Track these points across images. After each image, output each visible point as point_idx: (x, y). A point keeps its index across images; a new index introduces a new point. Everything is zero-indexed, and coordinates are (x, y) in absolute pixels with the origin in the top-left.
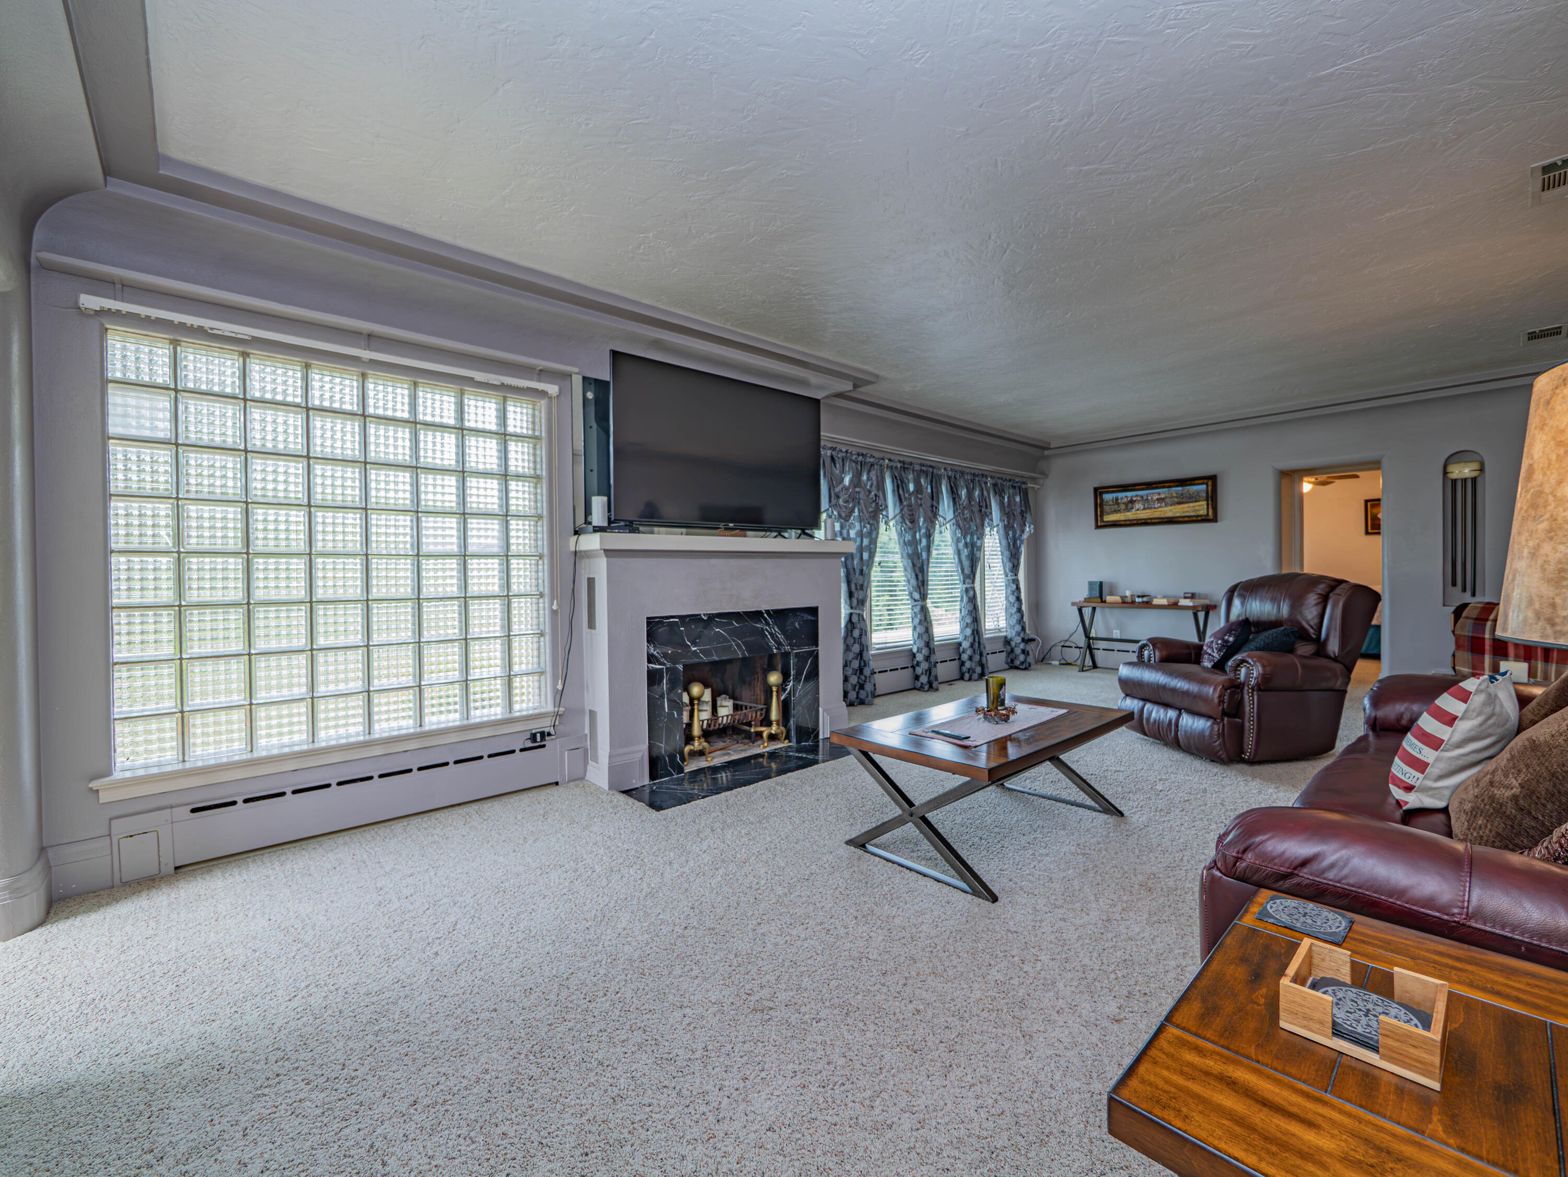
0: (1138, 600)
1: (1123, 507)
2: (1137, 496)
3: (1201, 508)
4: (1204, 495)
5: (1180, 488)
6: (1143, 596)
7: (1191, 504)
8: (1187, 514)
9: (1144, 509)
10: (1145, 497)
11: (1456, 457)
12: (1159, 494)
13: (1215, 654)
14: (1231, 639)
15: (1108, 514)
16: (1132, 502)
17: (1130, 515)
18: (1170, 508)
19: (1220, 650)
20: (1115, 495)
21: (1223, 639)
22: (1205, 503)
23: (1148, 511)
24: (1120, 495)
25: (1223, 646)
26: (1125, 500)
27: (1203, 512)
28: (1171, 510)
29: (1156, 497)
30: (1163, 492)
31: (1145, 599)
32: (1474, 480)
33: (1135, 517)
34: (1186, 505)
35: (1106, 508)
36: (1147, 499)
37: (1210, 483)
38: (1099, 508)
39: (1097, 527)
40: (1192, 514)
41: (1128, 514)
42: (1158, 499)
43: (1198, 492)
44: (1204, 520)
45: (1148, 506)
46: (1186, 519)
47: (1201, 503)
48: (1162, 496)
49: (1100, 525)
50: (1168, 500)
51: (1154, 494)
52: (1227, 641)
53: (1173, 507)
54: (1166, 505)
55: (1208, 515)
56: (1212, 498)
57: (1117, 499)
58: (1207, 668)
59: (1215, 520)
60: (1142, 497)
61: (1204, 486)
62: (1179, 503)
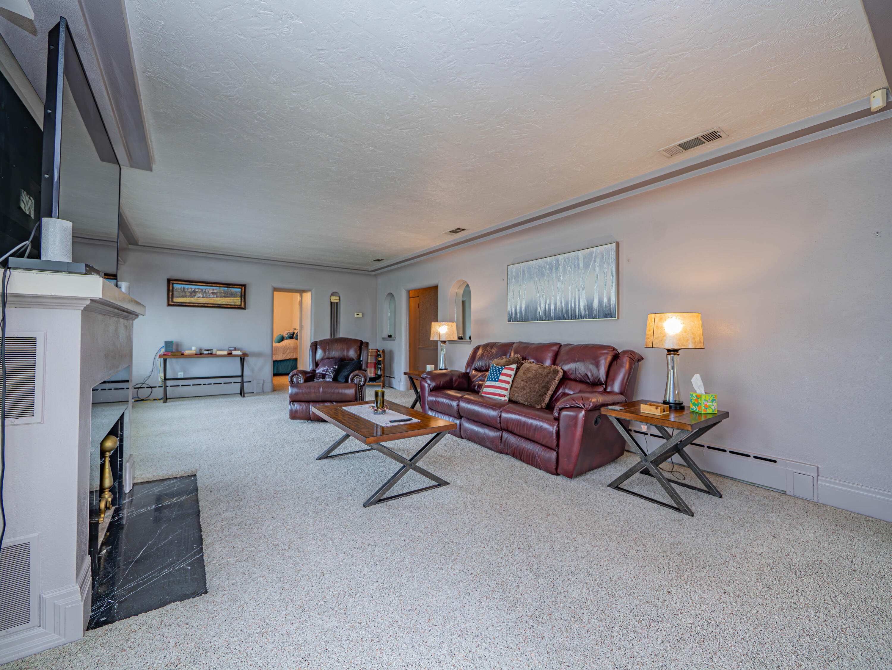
0: (206, 352)
1: (188, 294)
2: (198, 289)
3: (237, 301)
4: (240, 294)
5: (226, 289)
6: (208, 350)
7: (232, 298)
8: (230, 303)
9: (203, 297)
10: (204, 290)
11: (333, 294)
12: (213, 290)
13: (332, 375)
14: (336, 367)
15: (177, 297)
16: (195, 292)
17: (193, 300)
18: (219, 299)
19: (333, 373)
20: (183, 286)
21: (333, 368)
22: (239, 298)
23: (205, 299)
24: (187, 286)
25: (334, 370)
26: (190, 290)
27: (238, 303)
28: (220, 300)
29: (211, 291)
30: (216, 289)
31: (209, 352)
32: (337, 303)
33: (196, 301)
34: (229, 299)
35: (175, 293)
36: (205, 292)
37: (243, 288)
38: (170, 293)
39: (169, 305)
40: (232, 304)
41: (192, 299)
42: (212, 293)
43: (236, 292)
44: (239, 308)
45: (205, 294)
46: (229, 306)
47: (237, 298)
48: (215, 291)
49: (170, 303)
50: (219, 294)
51: (210, 289)
52: (335, 368)
53: (221, 299)
54: (217, 297)
55: (241, 305)
56: (243, 296)
57: (184, 289)
58: (329, 382)
59: (244, 308)
60: (202, 290)
61: (240, 290)
62: (225, 297)
